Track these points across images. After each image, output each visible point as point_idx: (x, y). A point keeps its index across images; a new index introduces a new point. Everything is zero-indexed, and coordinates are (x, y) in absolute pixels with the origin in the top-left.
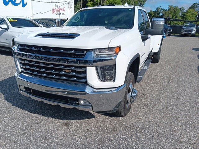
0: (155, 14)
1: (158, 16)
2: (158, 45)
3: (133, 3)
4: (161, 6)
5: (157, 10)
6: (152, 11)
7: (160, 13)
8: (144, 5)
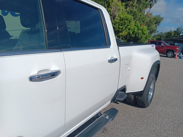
0: (175, 33)
1: (178, 36)
2: (142, 78)
3: (149, 21)
4: (181, 27)
5: (177, 30)
6: (172, 31)
7: (180, 33)
8: (160, 24)
